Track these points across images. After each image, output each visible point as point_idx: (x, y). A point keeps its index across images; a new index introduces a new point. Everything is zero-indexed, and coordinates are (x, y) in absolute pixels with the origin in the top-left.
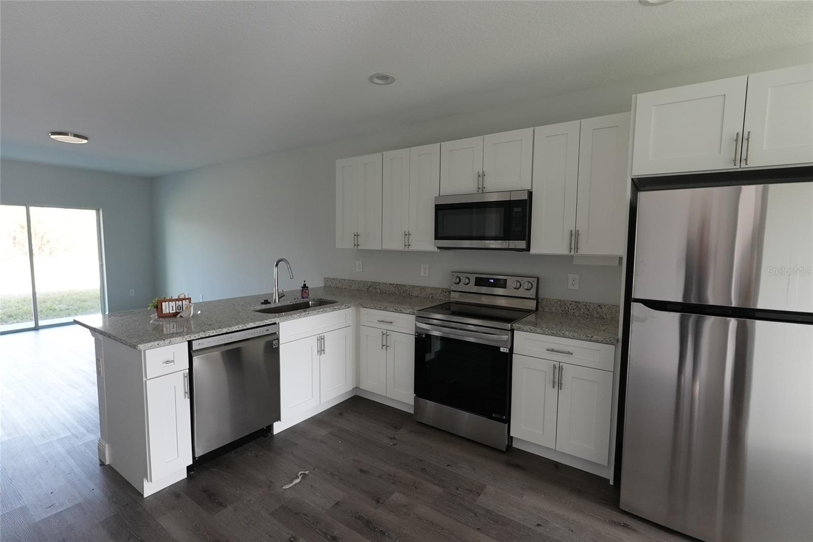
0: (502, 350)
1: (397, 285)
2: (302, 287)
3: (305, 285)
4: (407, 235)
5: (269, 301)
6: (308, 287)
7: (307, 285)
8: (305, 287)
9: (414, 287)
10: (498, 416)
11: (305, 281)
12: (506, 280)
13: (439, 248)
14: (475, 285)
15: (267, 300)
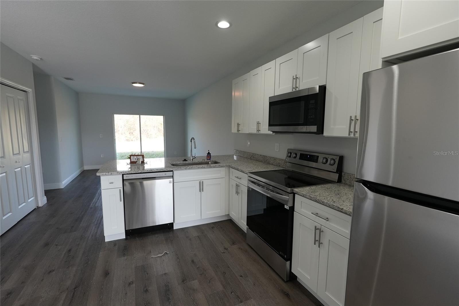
0: (286, 207)
1: (264, 156)
2: (207, 154)
3: (209, 152)
4: (258, 123)
5: (186, 160)
6: (210, 154)
7: (210, 153)
8: (209, 153)
9: (271, 158)
10: (282, 254)
11: (209, 151)
12: (318, 157)
13: (273, 132)
14: (299, 159)
15: (186, 159)
